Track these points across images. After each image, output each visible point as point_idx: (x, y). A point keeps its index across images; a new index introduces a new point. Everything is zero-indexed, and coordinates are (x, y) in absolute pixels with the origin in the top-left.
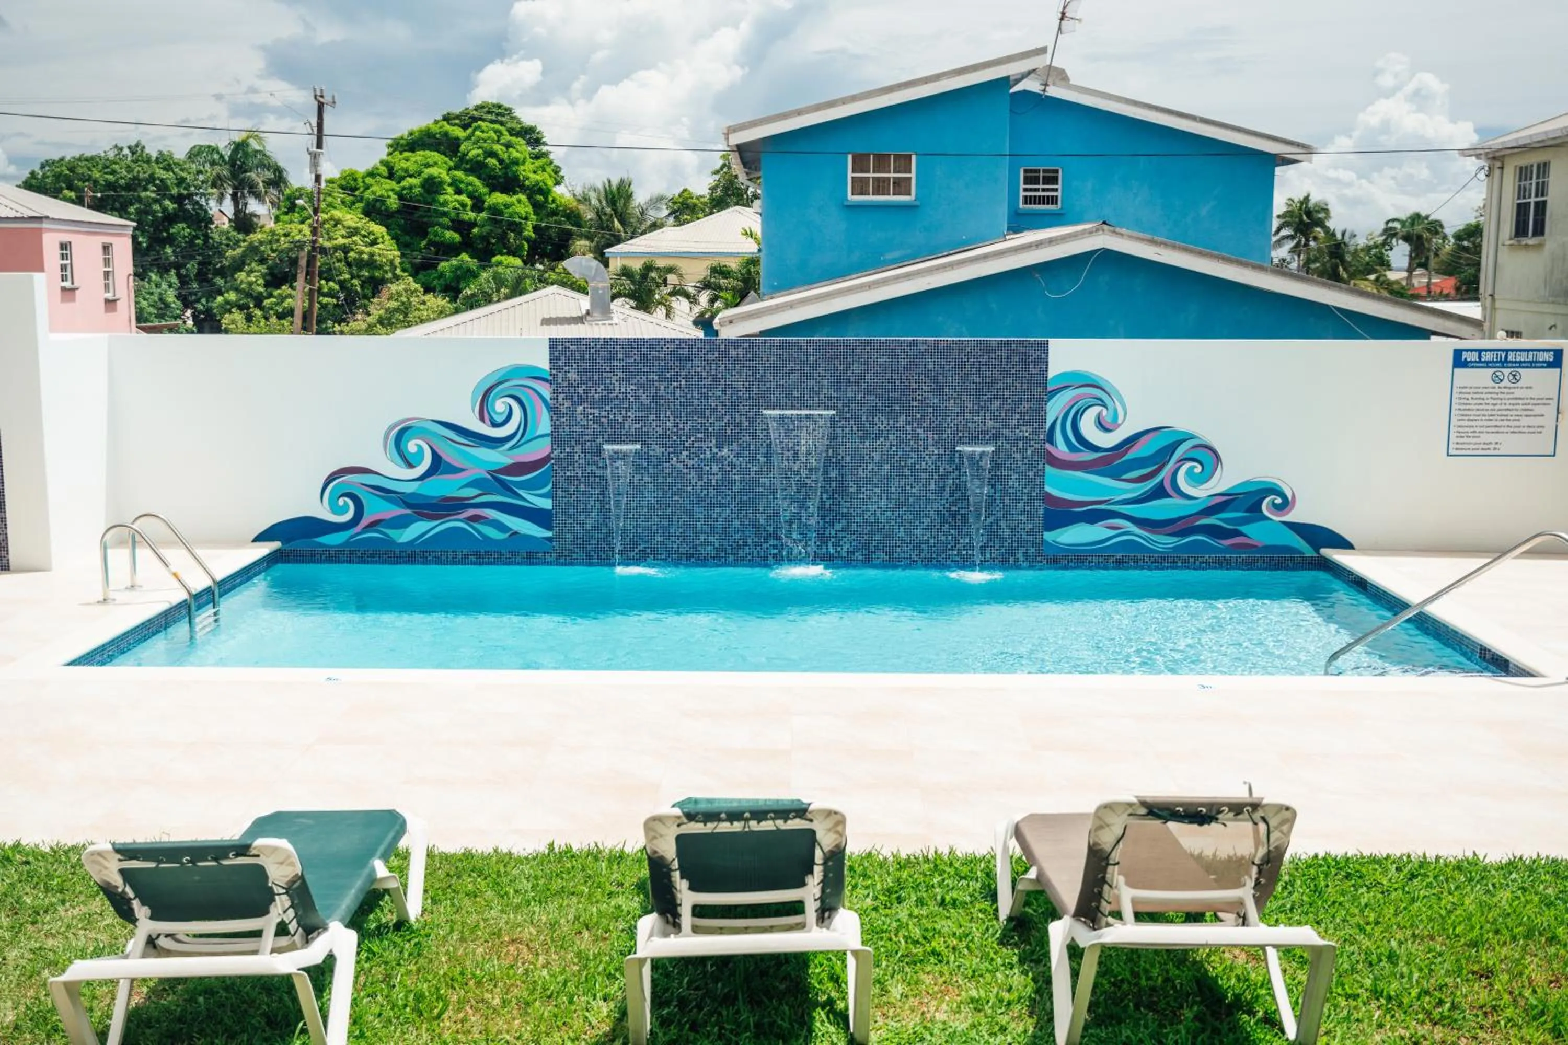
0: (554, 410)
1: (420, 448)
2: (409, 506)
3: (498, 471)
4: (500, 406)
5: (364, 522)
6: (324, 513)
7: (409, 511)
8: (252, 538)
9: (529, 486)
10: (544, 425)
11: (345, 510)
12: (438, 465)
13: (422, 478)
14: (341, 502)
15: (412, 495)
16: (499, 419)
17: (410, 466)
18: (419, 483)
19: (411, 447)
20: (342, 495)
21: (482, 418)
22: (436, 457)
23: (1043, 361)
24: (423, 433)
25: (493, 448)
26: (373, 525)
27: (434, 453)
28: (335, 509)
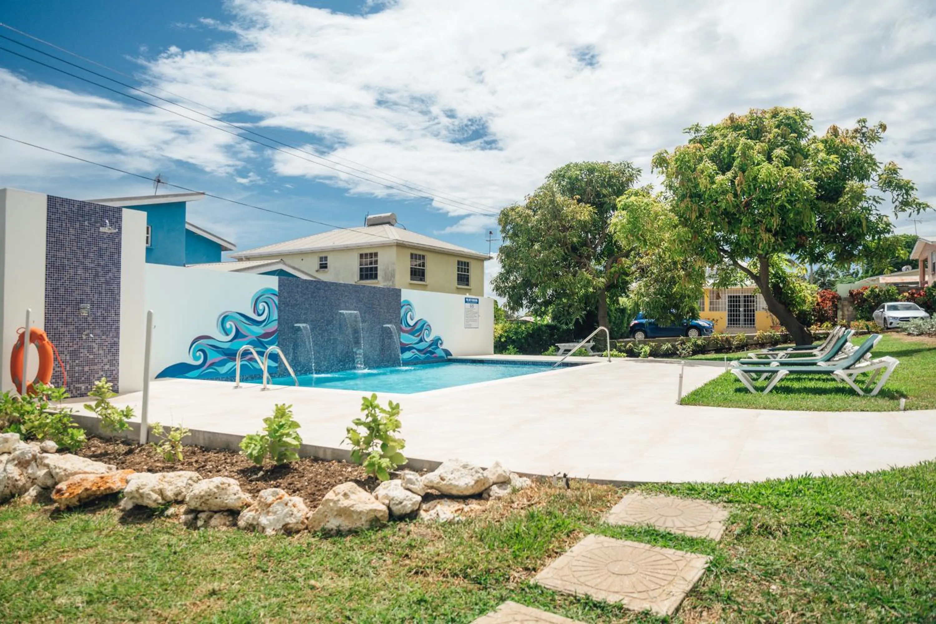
0: (280, 311)
1: (231, 326)
2: (226, 354)
3: (259, 337)
4: (261, 306)
5: (207, 364)
6: (190, 361)
7: (225, 357)
8: (156, 375)
9: (271, 343)
10: (275, 316)
11: (199, 358)
12: (238, 335)
13: (231, 341)
14: (198, 354)
15: (228, 349)
16: (260, 312)
17: (227, 335)
18: (230, 343)
19: (228, 325)
20: (199, 350)
21: (254, 312)
22: (237, 330)
23: (400, 296)
24: (233, 319)
25: (258, 326)
26: (212, 364)
27: (237, 328)
28: (196, 358)
